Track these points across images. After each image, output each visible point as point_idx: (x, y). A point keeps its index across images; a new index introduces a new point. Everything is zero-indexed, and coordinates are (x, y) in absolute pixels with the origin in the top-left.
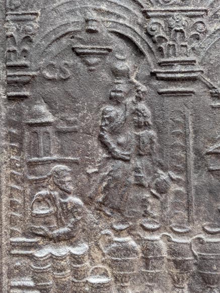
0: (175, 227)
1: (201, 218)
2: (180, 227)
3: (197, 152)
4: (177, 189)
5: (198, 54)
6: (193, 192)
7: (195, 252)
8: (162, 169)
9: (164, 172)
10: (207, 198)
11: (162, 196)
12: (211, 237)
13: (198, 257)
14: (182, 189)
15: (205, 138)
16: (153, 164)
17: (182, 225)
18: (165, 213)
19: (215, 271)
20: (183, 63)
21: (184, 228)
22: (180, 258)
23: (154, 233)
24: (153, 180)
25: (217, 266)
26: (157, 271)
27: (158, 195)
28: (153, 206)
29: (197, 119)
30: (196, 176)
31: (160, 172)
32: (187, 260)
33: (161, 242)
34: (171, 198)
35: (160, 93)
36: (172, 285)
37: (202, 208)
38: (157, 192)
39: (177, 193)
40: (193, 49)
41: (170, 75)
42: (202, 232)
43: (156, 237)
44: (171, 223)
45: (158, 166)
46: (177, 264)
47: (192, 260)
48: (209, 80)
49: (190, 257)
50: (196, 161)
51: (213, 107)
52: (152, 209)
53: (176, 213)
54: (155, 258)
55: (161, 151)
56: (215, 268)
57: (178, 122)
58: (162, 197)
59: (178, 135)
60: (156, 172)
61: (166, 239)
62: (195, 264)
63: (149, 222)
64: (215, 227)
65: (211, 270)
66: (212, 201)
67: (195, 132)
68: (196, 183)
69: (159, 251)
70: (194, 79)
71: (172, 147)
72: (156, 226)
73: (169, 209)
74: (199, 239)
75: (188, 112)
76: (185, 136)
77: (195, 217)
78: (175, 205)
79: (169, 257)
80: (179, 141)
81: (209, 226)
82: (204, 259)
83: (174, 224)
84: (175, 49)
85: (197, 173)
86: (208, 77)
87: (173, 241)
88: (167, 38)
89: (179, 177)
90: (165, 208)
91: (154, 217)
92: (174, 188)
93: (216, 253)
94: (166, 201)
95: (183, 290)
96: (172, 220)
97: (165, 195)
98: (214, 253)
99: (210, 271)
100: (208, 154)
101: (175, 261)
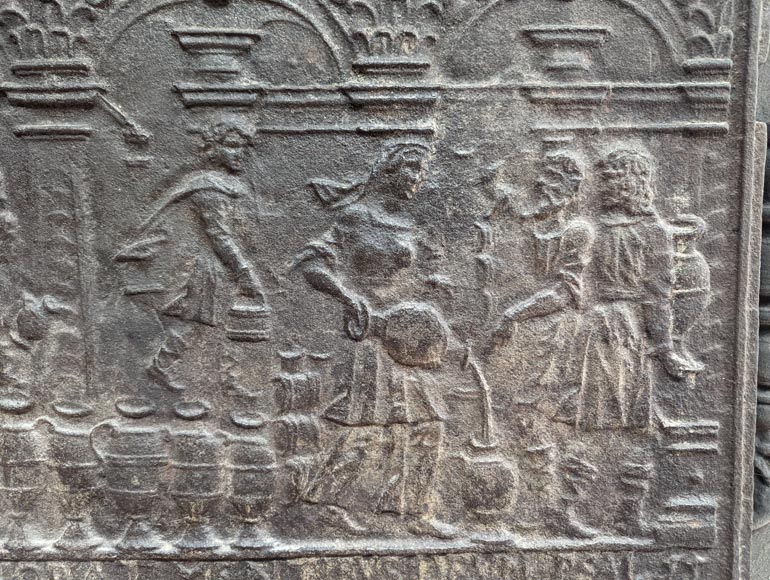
0: (62, 404)
1: (113, 388)
2: (71, 406)
3: (103, 256)
4: (62, 330)
5: (93, 53)
6: (95, 337)
7: (99, 452)
8: (31, 291)
9: (36, 296)
10: (123, 348)
11: (32, 344)
12: (134, 425)
13: (106, 462)
14: (73, 331)
15: (116, 227)
16: (14, 280)
17: (75, 402)
18: (41, 378)
19: (137, 487)
20: (61, 70)
21: (78, 407)
22: (68, 464)
23: (22, 416)
24: (14, 311)
25: (140, 479)
26: (25, 489)
27: (25, 343)
28: (17, 365)
29: (98, 188)
30: (103, 304)
31: (28, 296)
32: (82, 468)
33: (35, 434)
34: (52, 349)
35: (19, 134)
36: (61, 516)
37: (114, 367)
38: (21, 337)
39: (64, 339)
40: (80, 40)
41: (34, 97)
42: (115, 414)
43: (26, 424)
44: (53, 397)
45: (23, 285)
46: (66, 475)
47: (94, 468)
48: (118, 108)
49: (89, 461)
50: (102, 274)
51: (128, 165)
52: (15, 371)
53: (62, 379)
54: (20, 465)
55: (27, 253)
56: (136, 482)
57: (58, 195)
58: (35, 347)
59: (61, 221)
60: (18, 297)
61: (45, 427)
62: (103, 476)
63: (11, 396)
64: (139, 404)
65: (128, 485)
66: (135, 355)
67: (97, 215)
68: (102, 319)
69: (29, 450)
70: (88, 106)
71: (48, 245)
72: (23, 403)
73: (48, 371)
74: (107, 426)
75: (79, 175)
76: (74, 224)
77: (101, 385)
78: (60, 363)
79: (51, 462)
80: (63, 235)
81: (128, 402)
82: (115, 465)
83: (59, 400)
84: (41, 41)
85: (103, 299)
86: (118, 101)
87: (57, 433)
88: (25, 15)
89: (67, 307)
90: (40, 369)
91: (18, 386)
92: (58, 327)
93: (137, 453)
94: (40, 354)
95: (81, 524)
96: (55, 392)
97: (38, 342)
98: (135, 453)
99: (128, 488)
100: (121, 260)
101: (60, 470)
